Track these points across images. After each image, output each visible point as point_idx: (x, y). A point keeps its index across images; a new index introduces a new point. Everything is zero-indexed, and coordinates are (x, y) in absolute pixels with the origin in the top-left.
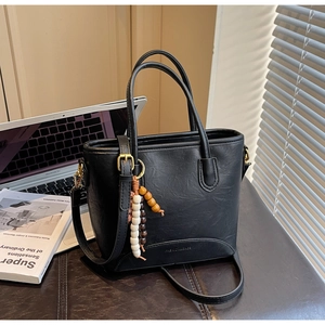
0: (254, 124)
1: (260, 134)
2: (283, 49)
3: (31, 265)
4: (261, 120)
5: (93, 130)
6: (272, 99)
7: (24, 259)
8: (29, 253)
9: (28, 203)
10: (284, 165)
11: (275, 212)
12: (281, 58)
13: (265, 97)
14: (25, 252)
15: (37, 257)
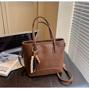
0: (68, 38)
1: (70, 41)
2: (75, 19)
3: (5, 71)
5: (26, 39)
6: (73, 32)
7: (4, 70)
9: (8, 56)
10: (76, 49)
11: (73, 61)
12: (75, 21)
13: (71, 31)
14: (5, 68)
15: (7, 70)
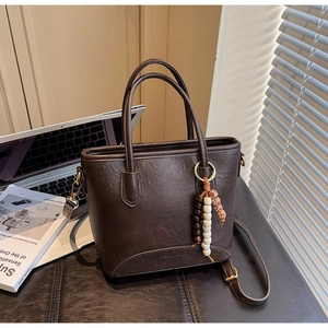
3: (10, 272)
4: (260, 124)
7: (6, 264)
8: (13, 258)
9: (29, 202)
14: (10, 257)
15: (19, 264)
